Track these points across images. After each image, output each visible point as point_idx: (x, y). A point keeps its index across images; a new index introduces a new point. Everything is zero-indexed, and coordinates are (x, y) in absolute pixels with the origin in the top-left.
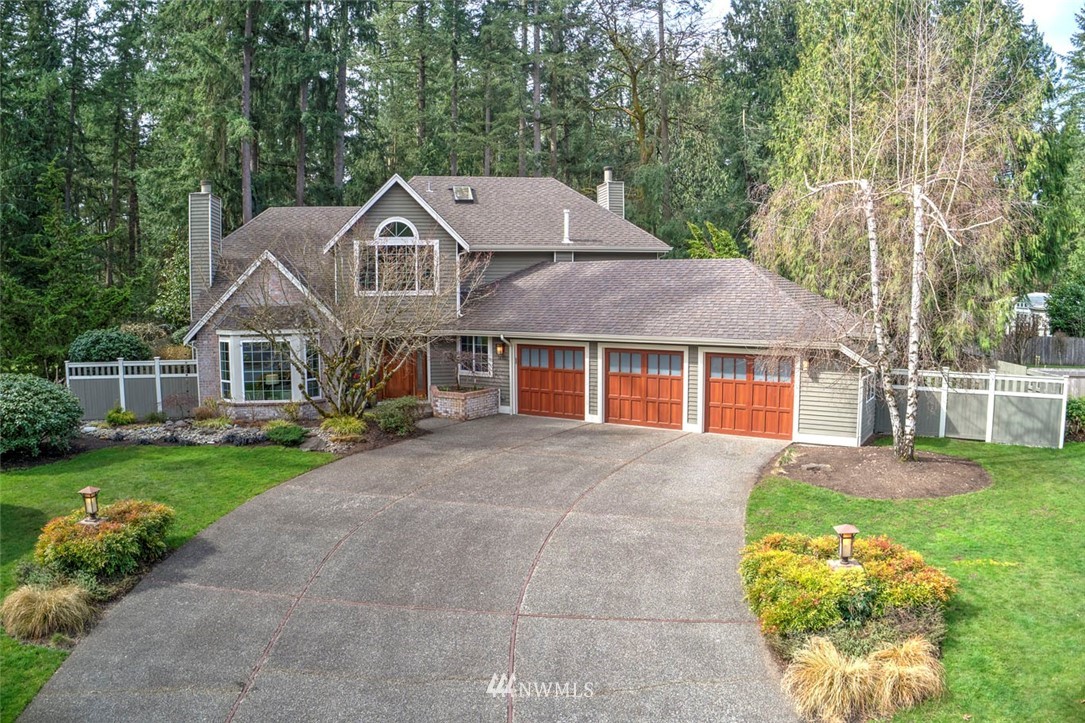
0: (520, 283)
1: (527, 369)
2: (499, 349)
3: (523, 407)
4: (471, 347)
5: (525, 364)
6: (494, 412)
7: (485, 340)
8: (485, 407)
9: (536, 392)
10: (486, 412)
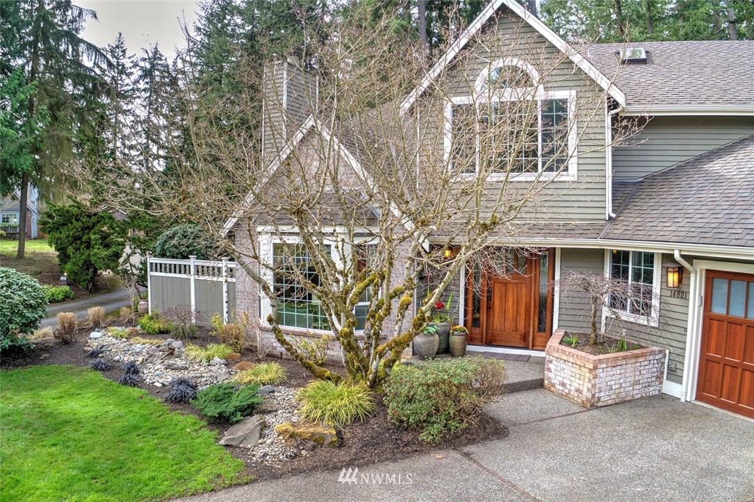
0: (716, 166)
1: (720, 320)
2: (673, 278)
3: (704, 389)
4: (626, 271)
5: (719, 310)
6: (653, 391)
7: (649, 258)
8: (637, 383)
9: (734, 366)
10: (637, 392)
